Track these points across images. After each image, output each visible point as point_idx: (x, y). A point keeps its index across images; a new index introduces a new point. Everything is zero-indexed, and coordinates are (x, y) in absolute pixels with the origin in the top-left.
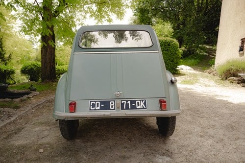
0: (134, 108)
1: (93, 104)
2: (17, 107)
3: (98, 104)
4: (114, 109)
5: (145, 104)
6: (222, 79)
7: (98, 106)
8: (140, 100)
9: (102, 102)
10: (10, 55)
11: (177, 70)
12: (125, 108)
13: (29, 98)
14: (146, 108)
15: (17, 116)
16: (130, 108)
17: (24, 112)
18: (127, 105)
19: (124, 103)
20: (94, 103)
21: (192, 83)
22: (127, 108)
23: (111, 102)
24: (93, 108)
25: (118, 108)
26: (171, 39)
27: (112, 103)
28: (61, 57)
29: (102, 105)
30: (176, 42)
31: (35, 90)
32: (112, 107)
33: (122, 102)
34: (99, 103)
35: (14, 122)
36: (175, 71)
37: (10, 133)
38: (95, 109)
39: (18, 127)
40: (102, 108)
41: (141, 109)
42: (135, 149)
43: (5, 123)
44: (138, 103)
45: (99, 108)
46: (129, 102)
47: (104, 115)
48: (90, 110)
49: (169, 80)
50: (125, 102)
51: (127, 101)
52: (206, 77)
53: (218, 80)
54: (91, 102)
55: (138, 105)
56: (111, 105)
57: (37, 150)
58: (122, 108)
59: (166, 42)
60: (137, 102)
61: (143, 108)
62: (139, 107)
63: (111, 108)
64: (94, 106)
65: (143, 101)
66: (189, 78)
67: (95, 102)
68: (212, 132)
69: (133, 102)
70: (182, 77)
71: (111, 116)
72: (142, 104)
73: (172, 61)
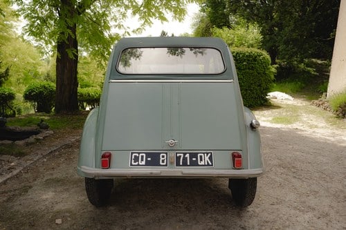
0: (194, 164)
1: (135, 156)
2: (21, 155)
3: (142, 157)
4: (166, 165)
5: (211, 158)
6: (338, 117)
7: (142, 160)
8: (204, 153)
9: (148, 155)
10: (8, 69)
11: (266, 100)
12: (181, 164)
13: (38, 140)
14: (212, 165)
15: (21, 168)
16: (188, 164)
17: (32, 162)
18: (185, 159)
19: (180, 156)
20: (137, 155)
21: (289, 122)
22: (185, 164)
23: (161, 155)
24: (135, 162)
25: (172, 163)
26: (259, 51)
27: (163, 157)
28: (85, 74)
29: (149, 159)
30: (266, 55)
31: (46, 128)
32: (163, 161)
33: (178, 155)
34: (144, 155)
35: (17, 176)
36: (263, 102)
37: (13, 193)
38: (138, 165)
39: (23, 184)
40: (148, 164)
41: (205, 165)
42: (196, 224)
43: (5, 179)
44: (201, 157)
45: (144, 163)
46: (187, 156)
47: (151, 173)
48: (131, 165)
49: (248, 124)
50: (182, 155)
51: (185, 154)
52: (312, 112)
53: (331, 117)
54: (132, 153)
55: (201, 160)
56: (162, 159)
57: (53, 220)
58: (178, 164)
59: (250, 56)
60: (199, 155)
61: (208, 165)
62: (203, 163)
63: (161, 163)
64: (136, 159)
65: (207, 154)
66: (284, 114)
67: (139, 153)
68: (312, 201)
69: (193, 155)
70: (274, 110)
71: (162, 175)
72: (207, 158)
73: (260, 86)
